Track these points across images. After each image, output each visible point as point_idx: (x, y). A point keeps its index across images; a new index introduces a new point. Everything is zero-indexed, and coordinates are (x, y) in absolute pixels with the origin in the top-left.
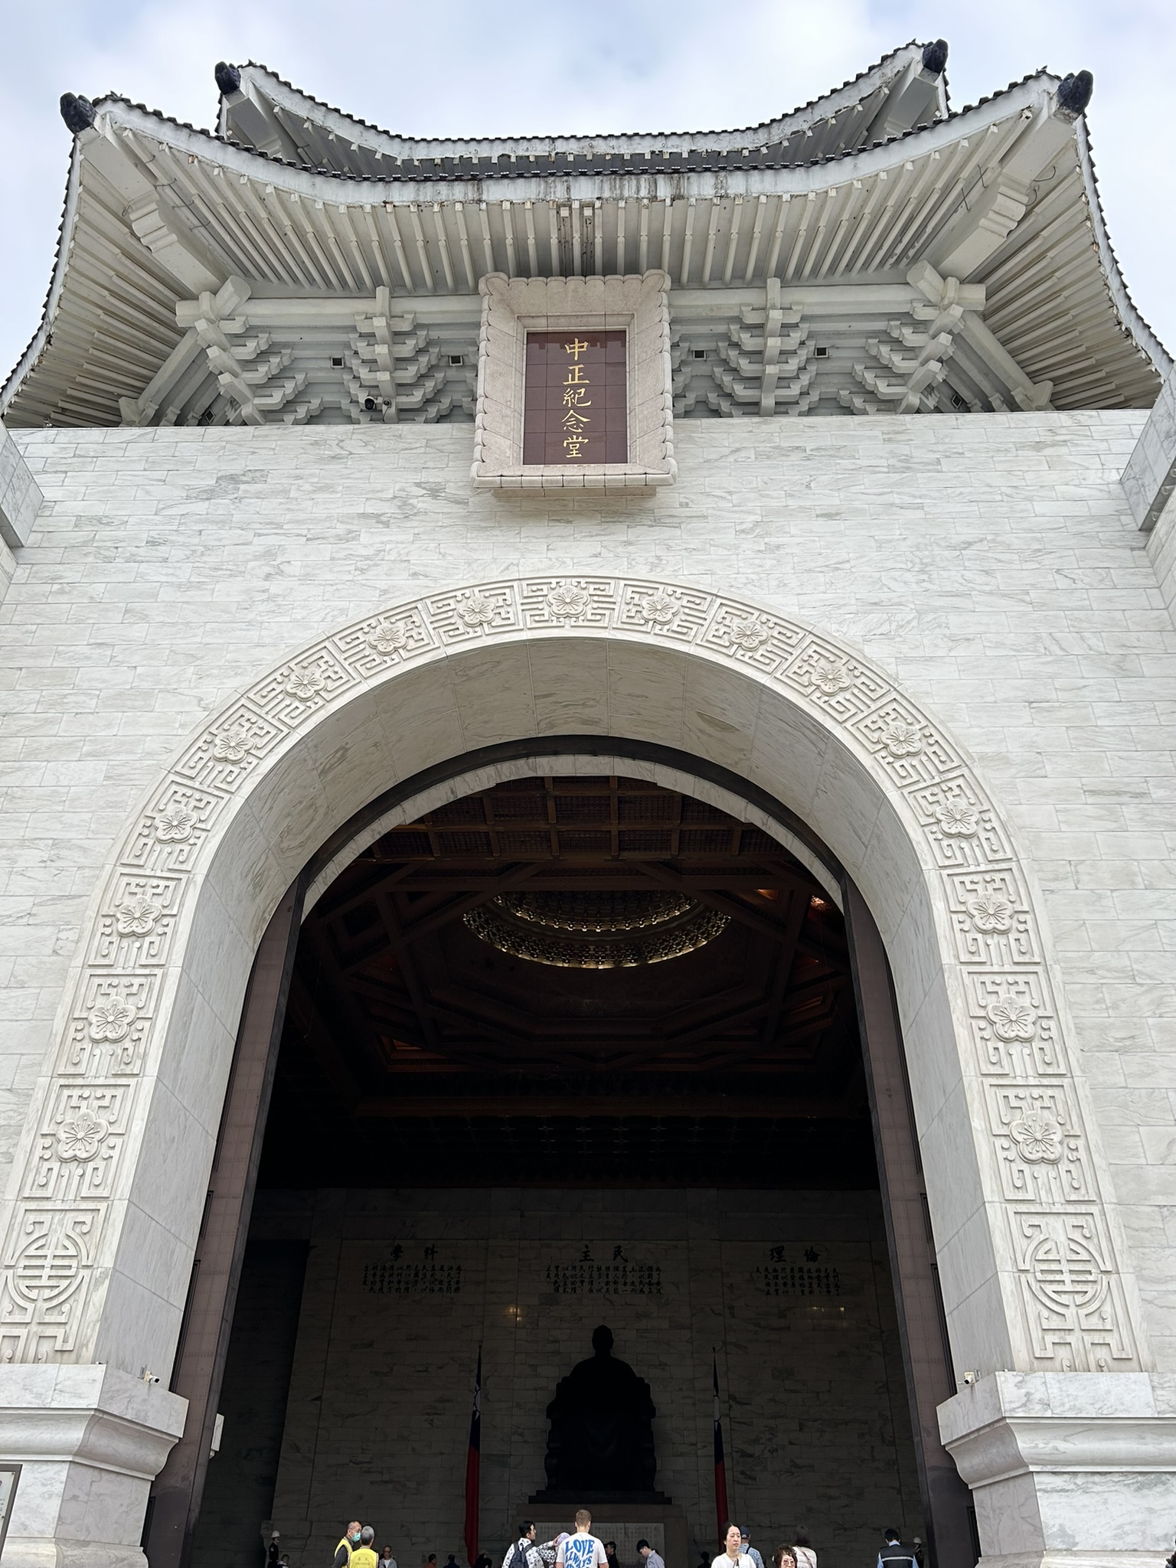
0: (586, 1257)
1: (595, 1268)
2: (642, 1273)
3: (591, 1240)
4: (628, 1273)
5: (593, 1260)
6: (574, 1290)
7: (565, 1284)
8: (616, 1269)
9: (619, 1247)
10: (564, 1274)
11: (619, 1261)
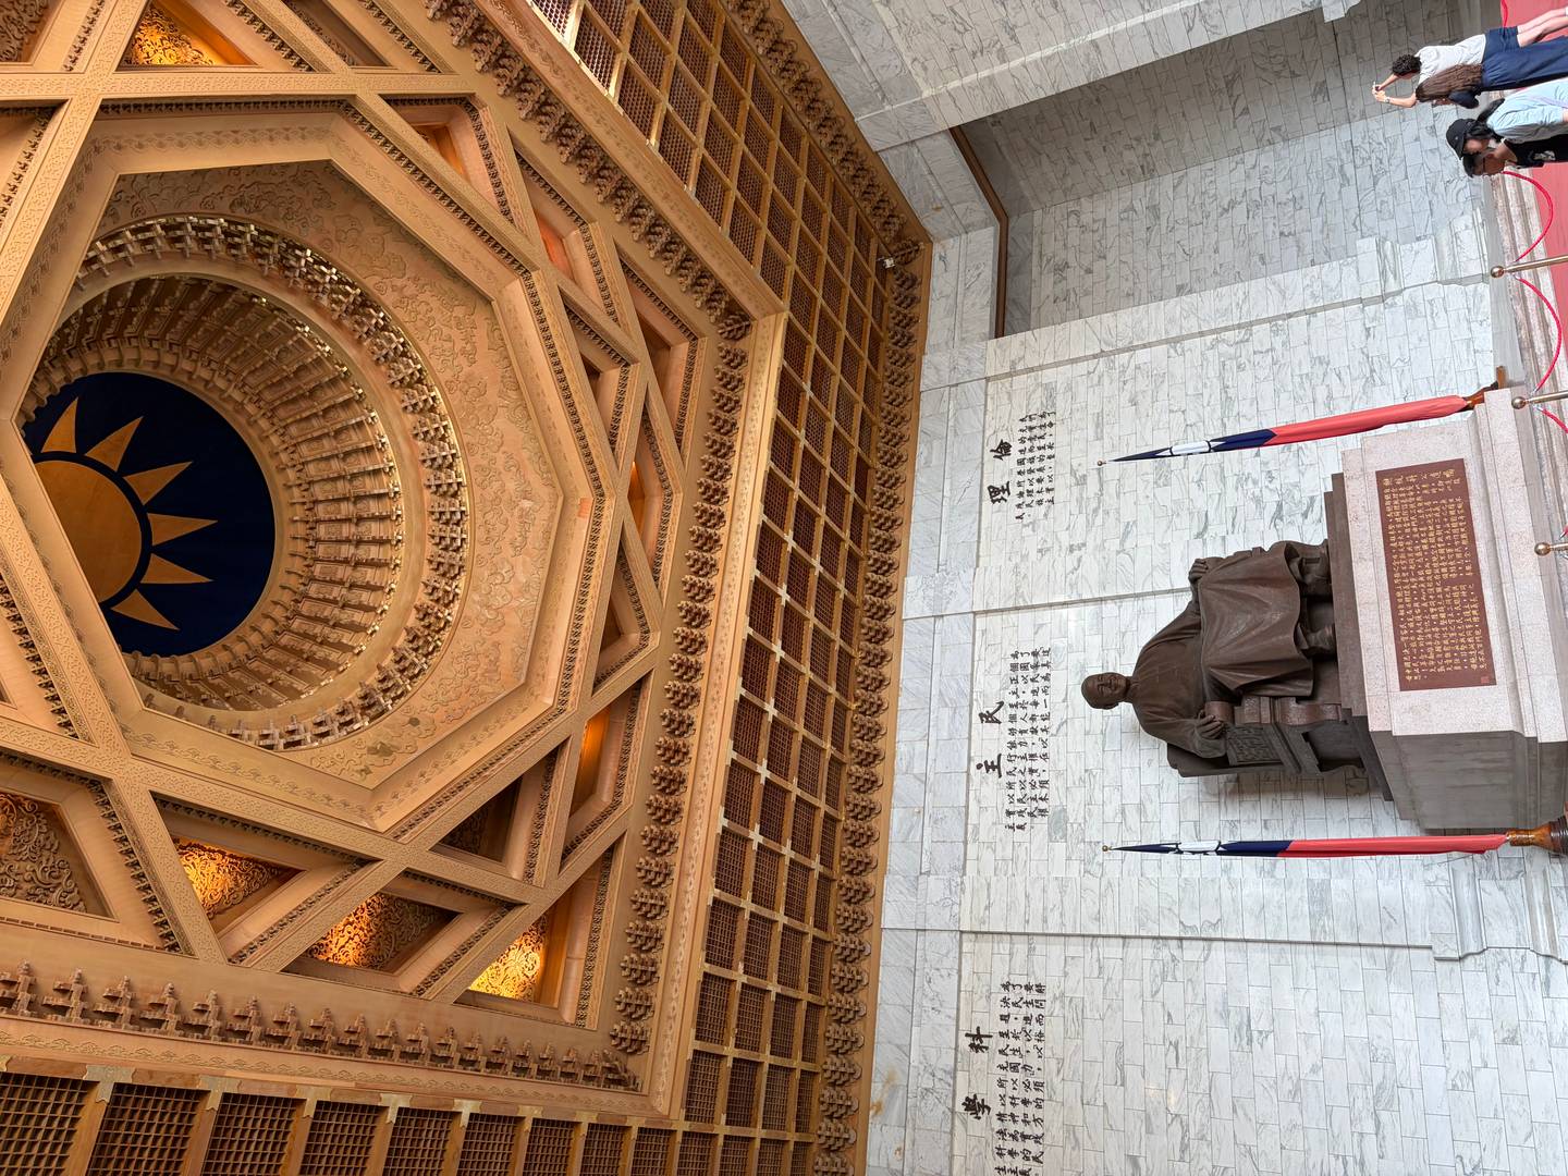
0: (993, 767)
1: (1012, 752)
2: (1020, 679)
3: (970, 759)
4: (1020, 700)
5: (999, 756)
6: (1044, 784)
8: (1013, 718)
9: (981, 715)
10: (1020, 801)
11: (1001, 715)
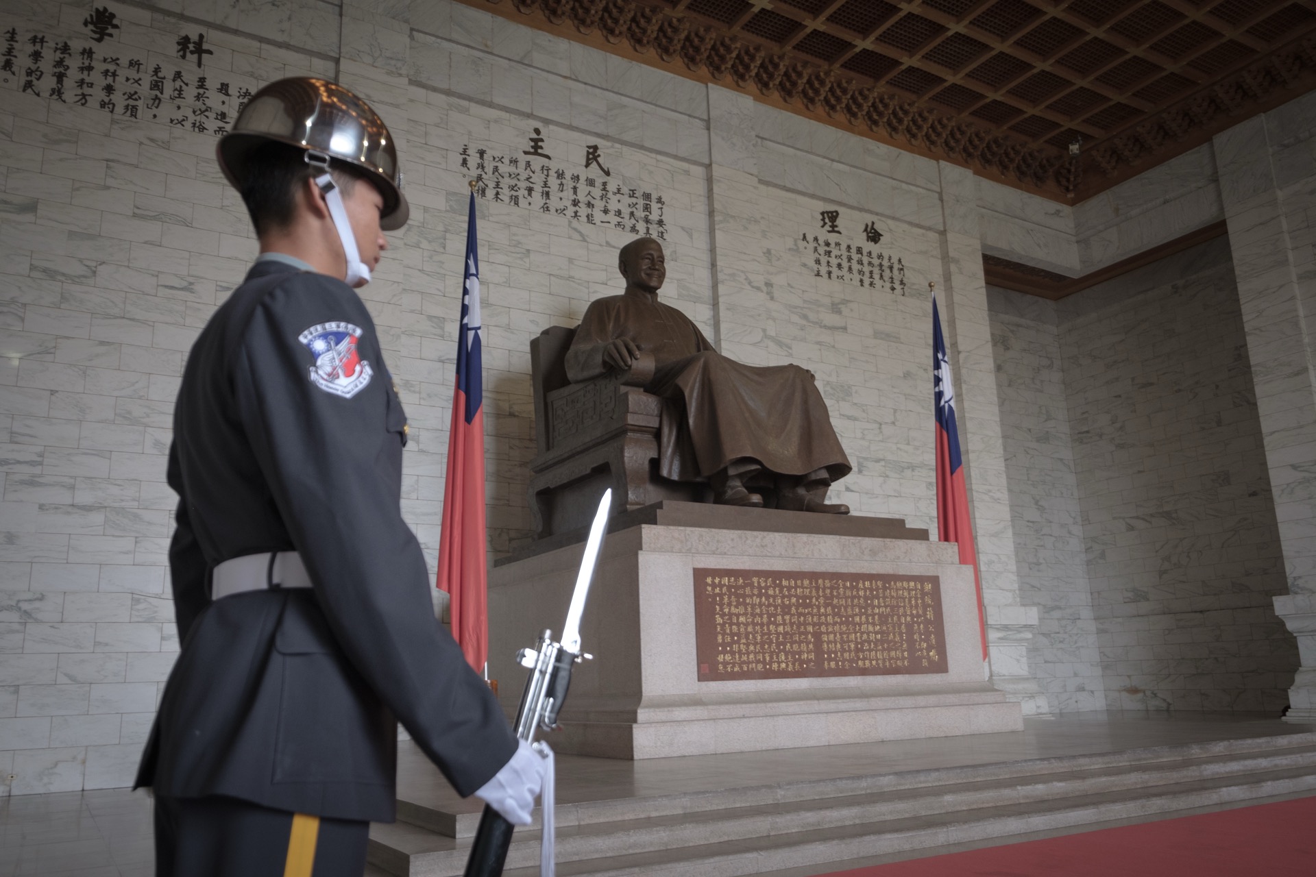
0: (536, 147)
1: (552, 173)
2: (634, 200)
3: (547, 122)
4: (610, 195)
5: (548, 157)
6: (515, 200)
7: (497, 185)
8: (591, 182)
9: (595, 148)
10: (496, 169)
11: (594, 170)
